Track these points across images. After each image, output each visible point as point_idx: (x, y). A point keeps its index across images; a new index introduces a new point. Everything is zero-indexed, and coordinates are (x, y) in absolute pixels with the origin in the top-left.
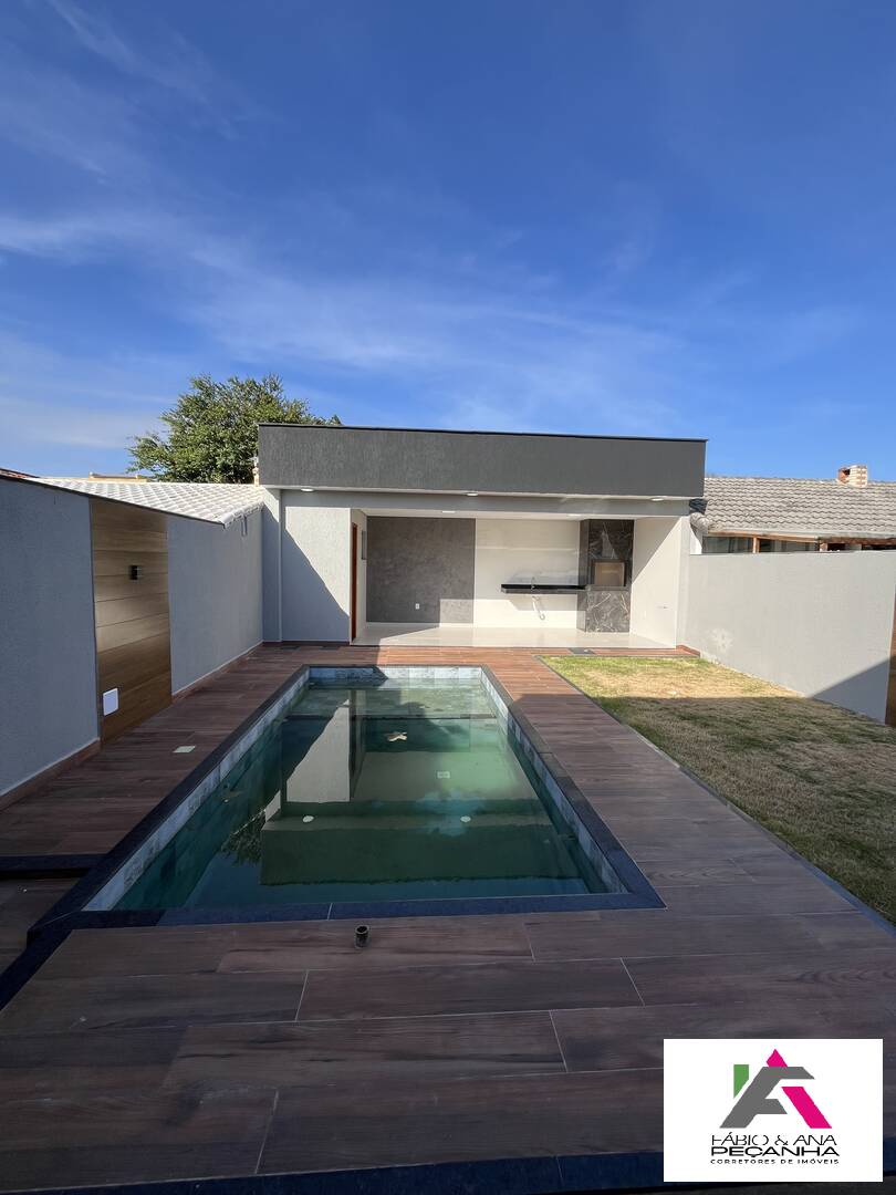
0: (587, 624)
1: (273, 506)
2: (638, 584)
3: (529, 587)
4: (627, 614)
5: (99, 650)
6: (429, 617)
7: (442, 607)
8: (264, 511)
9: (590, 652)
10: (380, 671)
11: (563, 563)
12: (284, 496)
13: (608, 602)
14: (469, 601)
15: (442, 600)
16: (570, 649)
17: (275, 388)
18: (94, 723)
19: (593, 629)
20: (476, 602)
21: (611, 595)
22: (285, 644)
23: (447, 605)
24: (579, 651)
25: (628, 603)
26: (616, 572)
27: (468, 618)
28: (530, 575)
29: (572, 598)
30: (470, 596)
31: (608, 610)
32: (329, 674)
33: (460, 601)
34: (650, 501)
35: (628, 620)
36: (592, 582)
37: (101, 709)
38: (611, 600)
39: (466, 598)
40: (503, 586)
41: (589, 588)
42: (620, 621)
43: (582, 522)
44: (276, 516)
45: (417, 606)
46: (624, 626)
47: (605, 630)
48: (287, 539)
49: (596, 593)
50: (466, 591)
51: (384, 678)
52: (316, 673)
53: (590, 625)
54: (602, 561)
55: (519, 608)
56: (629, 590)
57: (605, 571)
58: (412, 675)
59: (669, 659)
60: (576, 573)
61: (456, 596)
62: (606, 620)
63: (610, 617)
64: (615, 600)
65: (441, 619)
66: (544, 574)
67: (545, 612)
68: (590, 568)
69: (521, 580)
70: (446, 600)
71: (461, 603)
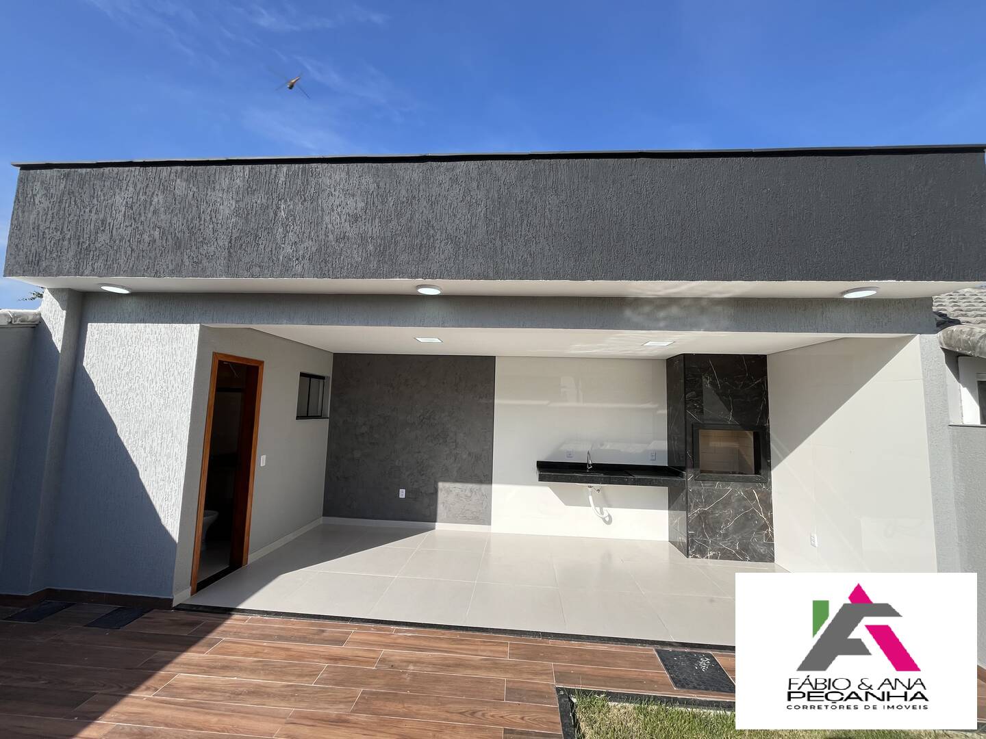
0: (690, 542)
2: (782, 474)
3: (580, 467)
4: (768, 525)
6: (420, 513)
7: (441, 496)
11: (641, 428)
13: (726, 503)
14: (484, 487)
15: (441, 485)
19: (702, 552)
20: (494, 486)
21: (734, 490)
23: (449, 493)
25: (768, 506)
26: (735, 445)
27: (484, 517)
28: (586, 447)
29: (660, 493)
30: (489, 481)
31: (729, 518)
33: (470, 486)
35: (770, 539)
36: (695, 465)
38: (733, 499)
39: (481, 482)
40: (542, 466)
41: (689, 476)
42: (753, 537)
43: (672, 362)
45: (402, 493)
46: (763, 549)
47: (727, 555)
49: (704, 487)
50: (479, 471)
53: (696, 544)
54: (703, 427)
55: (567, 503)
56: (767, 481)
57: (716, 444)
60: (663, 445)
61: (462, 478)
62: (726, 536)
63: (735, 532)
64: (741, 499)
65: (438, 519)
66: (608, 447)
67: (615, 512)
68: (689, 439)
69: (569, 454)
70: (447, 485)
71: (471, 491)
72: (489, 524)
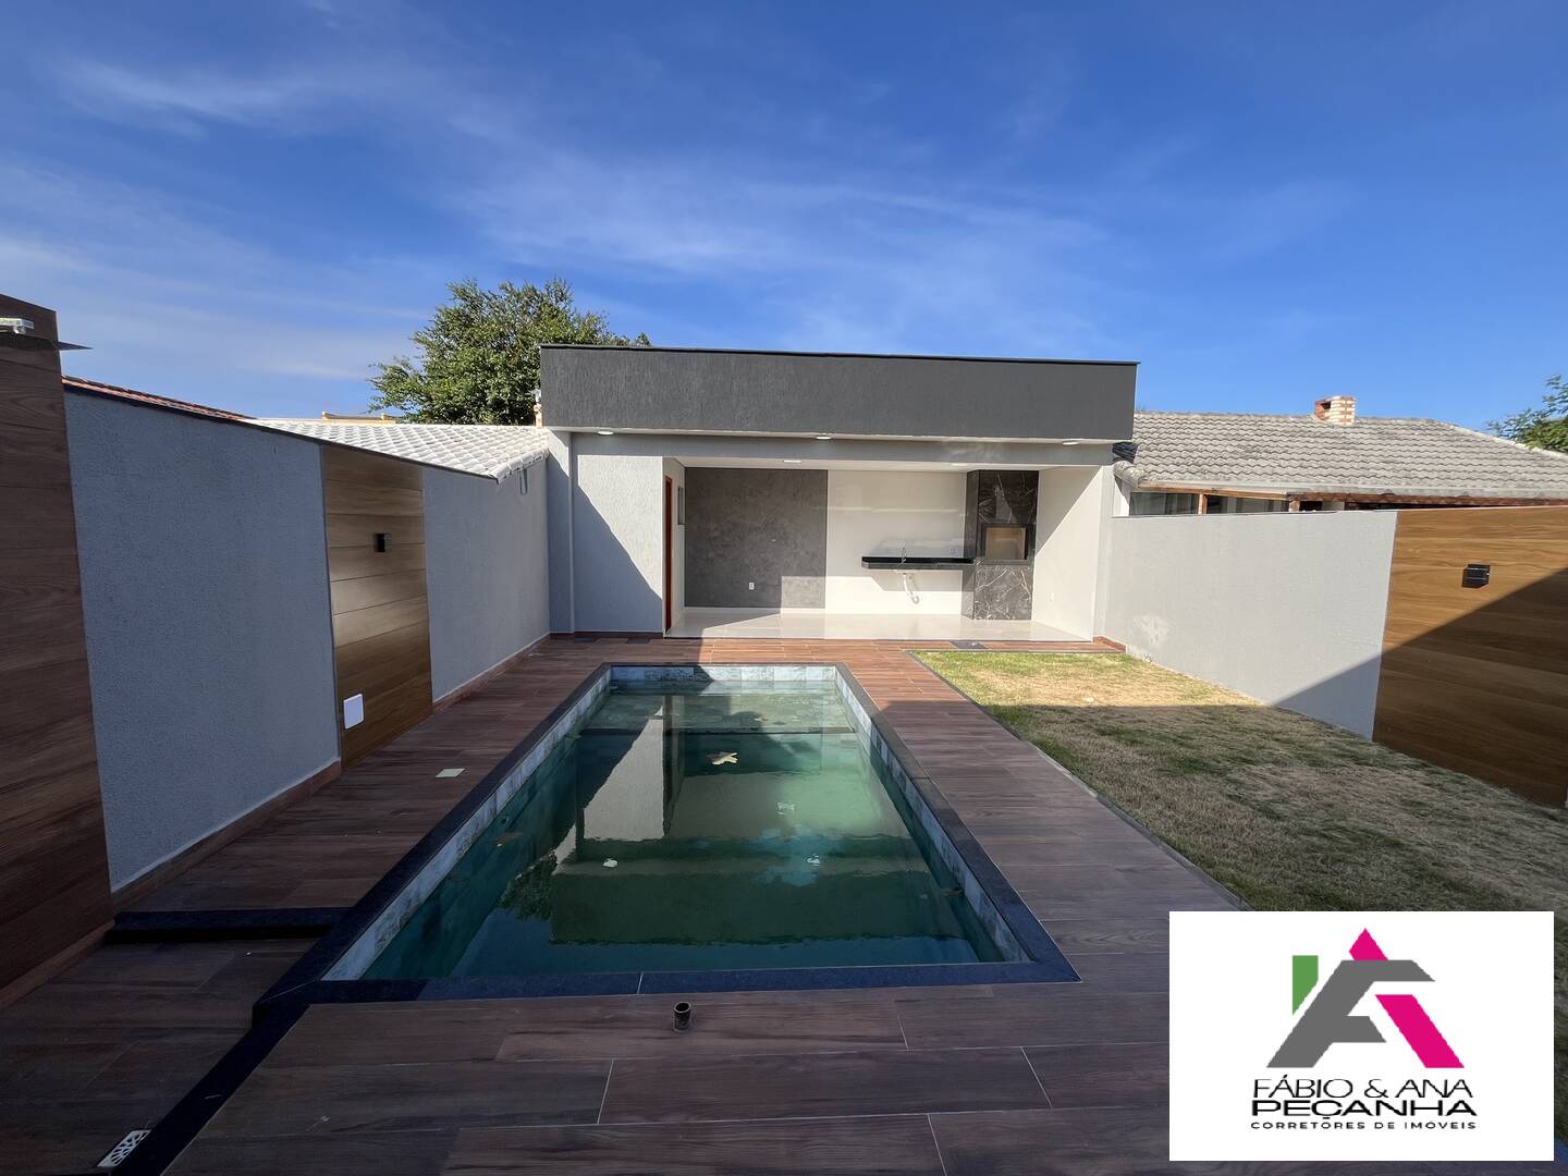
0: (976, 608)
1: (562, 454)
2: (1042, 557)
3: (898, 560)
4: (1029, 594)
5: (337, 644)
6: (766, 600)
7: (784, 587)
8: (549, 461)
9: (979, 646)
10: (703, 672)
11: (946, 530)
12: (576, 442)
13: (1003, 580)
14: (819, 579)
15: (783, 578)
16: (953, 642)
17: (562, 298)
18: (332, 739)
19: (984, 615)
20: (827, 578)
21: (1008, 571)
22: (580, 636)
23: (791, 585)
24: (964, 645)
25: (1030, 582)
26: (1015, 540)
27: (819, 602)
28: (902, 545)
29: (956, 574)
30: (821, 572)
31: (1003, 589)
32: (638, 674)
33: (806, 578)
34: (1060, 445)
35: (1030, 604)
36: (983, 554)
37: (341, 722)
38: (1007, 577)
39: (816, 575)
40: (864, 559)
41: (978, 562)
42: (1019, 604)
43: (970, 474)
44: (565, 467)
45: (752, 586)
46: (1024, 612)
47: (999, 617)
48: (579, 497)
49: (987, 569)
50: (815, 566)
51: (711, 681)
52: (620, 674)
53: (978, 610)
54: (993, 525)
55: (885, 589)
56: (1031, 564)
57: (999, 539)
58: (744, 677)
59: (1085, 656)
60: (961, 542)
61: (802, 572)
62: (1000, 603)
63: (1006, 600)
64: (1012, 577)
65: (783, 604)
66: (918, 544)
67: (920, 594)
68: (980, 535)
69: (888, 550)
70: (789, 578)
71: (809, 582)
72: (822, 606)
